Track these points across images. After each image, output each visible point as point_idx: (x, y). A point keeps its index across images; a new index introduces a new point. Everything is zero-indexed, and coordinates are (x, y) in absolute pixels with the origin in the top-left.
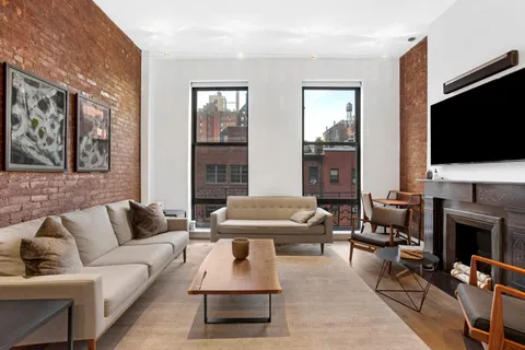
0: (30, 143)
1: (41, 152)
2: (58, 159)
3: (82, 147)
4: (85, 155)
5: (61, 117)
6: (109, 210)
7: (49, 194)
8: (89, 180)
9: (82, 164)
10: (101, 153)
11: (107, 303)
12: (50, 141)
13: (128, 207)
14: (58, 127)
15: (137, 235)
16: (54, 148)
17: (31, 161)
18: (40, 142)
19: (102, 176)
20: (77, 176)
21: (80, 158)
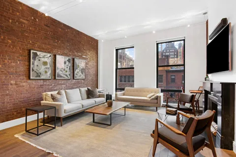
0: (61, 72)
1: (64, 74)
2: (69, 76)
3: (76, 72)
4: (77, 74)
5: (70, 65)
6: (80, 90)
7: (66, 85)
8: (78, 82)
9: (76, 77)
10: (82, 74)
11: (65, 110)
12: (66, 71)
13: (87, 89)
14: (69, 67)
15: (88, 98)
16: (68, 73)
17: (61, 77)
18: (64, 72)
19: (83, 80)
20: (74, 80)
21: (75, 75)
